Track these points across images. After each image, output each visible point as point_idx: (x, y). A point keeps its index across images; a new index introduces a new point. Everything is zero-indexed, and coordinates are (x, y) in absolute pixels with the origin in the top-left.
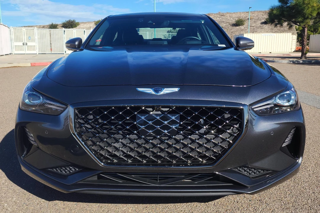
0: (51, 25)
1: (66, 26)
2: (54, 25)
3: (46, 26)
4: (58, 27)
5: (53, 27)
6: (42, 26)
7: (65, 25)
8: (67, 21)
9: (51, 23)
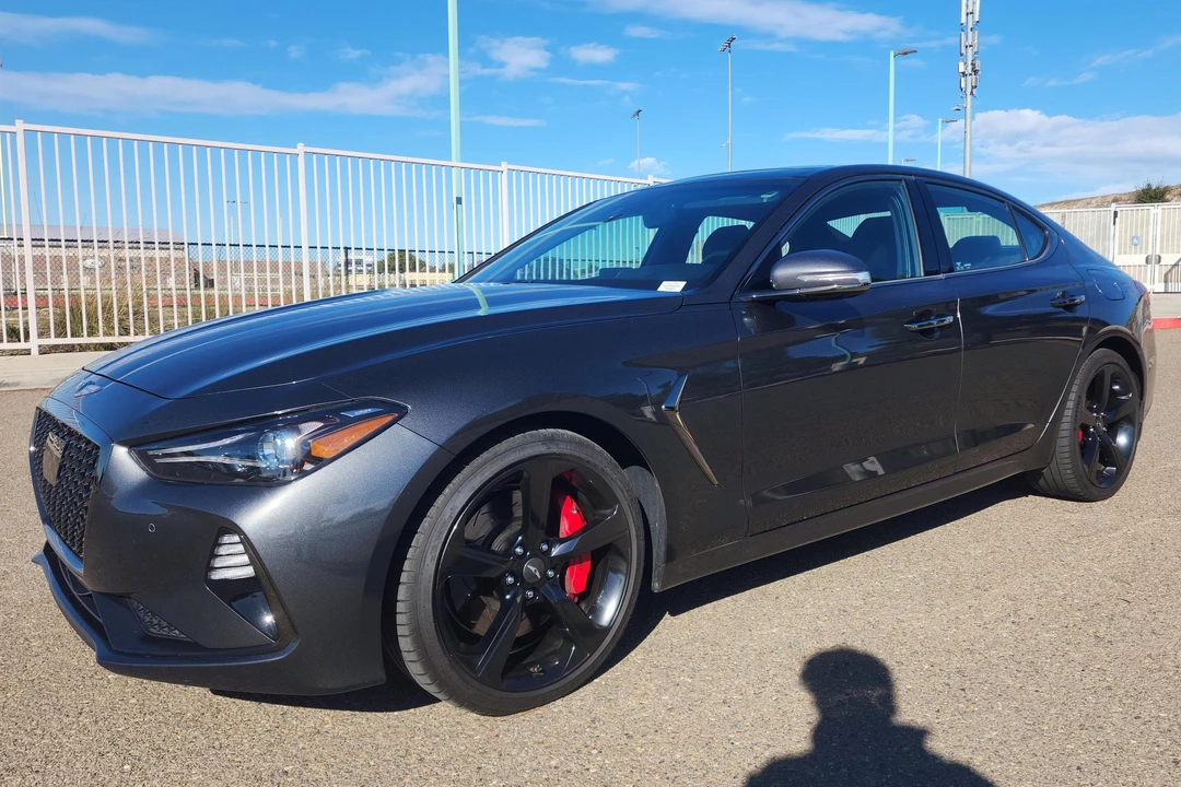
0: (1143, 190)
2: (1155, 190)
3: (1126, 197)
4: (1168, 197)
5: (1151, 198)
6: (1112, 198)
9: (1142, 186)
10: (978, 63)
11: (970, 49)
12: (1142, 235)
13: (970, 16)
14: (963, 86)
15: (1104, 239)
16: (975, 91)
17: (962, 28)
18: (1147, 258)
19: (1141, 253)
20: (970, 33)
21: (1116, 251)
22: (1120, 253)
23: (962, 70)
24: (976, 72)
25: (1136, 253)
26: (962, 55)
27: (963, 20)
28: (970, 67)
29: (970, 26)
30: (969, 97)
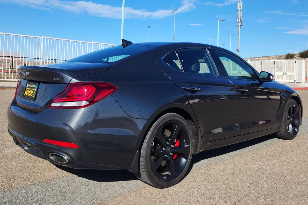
0: (288, 55)
1: (303, 56)
2: (291, 55)
3: (283, 56)
4: (295, 57)
5: (290, 57)
6: (279, 56)
7: (303, 54)
8: (305, 50)
9: (287, 53)
10: (242, 19)
11: (240, 16)
12: (281, 67)
13: (240, 7)
14: (238, 25)
15: (272, 68)
16: (241, 27)
17: (238, 10)
18: (283, 73)
19: (281, 72)
20: (240, 12)
21: (275, 71)
22: (276, 72)
23: (238, 21)
24: (241, 22)
25: (280, 72)
26: (238, 17)
27: (238, 8)
28: (240, 20)
29: (240, 10)
30: (240, 28)
